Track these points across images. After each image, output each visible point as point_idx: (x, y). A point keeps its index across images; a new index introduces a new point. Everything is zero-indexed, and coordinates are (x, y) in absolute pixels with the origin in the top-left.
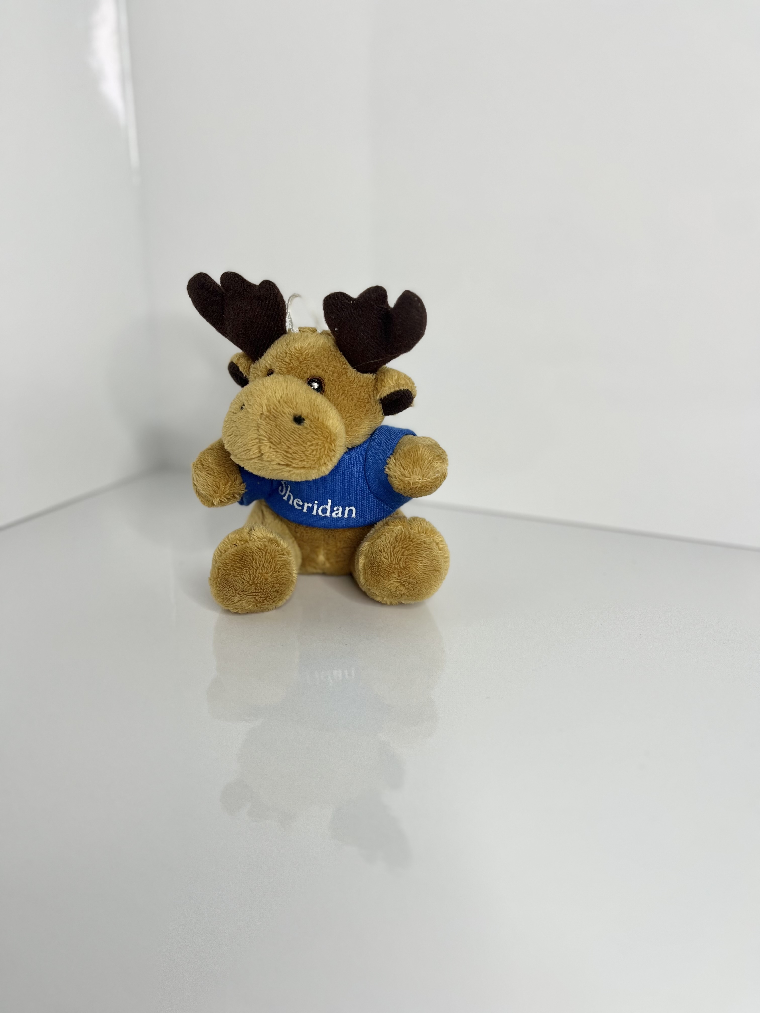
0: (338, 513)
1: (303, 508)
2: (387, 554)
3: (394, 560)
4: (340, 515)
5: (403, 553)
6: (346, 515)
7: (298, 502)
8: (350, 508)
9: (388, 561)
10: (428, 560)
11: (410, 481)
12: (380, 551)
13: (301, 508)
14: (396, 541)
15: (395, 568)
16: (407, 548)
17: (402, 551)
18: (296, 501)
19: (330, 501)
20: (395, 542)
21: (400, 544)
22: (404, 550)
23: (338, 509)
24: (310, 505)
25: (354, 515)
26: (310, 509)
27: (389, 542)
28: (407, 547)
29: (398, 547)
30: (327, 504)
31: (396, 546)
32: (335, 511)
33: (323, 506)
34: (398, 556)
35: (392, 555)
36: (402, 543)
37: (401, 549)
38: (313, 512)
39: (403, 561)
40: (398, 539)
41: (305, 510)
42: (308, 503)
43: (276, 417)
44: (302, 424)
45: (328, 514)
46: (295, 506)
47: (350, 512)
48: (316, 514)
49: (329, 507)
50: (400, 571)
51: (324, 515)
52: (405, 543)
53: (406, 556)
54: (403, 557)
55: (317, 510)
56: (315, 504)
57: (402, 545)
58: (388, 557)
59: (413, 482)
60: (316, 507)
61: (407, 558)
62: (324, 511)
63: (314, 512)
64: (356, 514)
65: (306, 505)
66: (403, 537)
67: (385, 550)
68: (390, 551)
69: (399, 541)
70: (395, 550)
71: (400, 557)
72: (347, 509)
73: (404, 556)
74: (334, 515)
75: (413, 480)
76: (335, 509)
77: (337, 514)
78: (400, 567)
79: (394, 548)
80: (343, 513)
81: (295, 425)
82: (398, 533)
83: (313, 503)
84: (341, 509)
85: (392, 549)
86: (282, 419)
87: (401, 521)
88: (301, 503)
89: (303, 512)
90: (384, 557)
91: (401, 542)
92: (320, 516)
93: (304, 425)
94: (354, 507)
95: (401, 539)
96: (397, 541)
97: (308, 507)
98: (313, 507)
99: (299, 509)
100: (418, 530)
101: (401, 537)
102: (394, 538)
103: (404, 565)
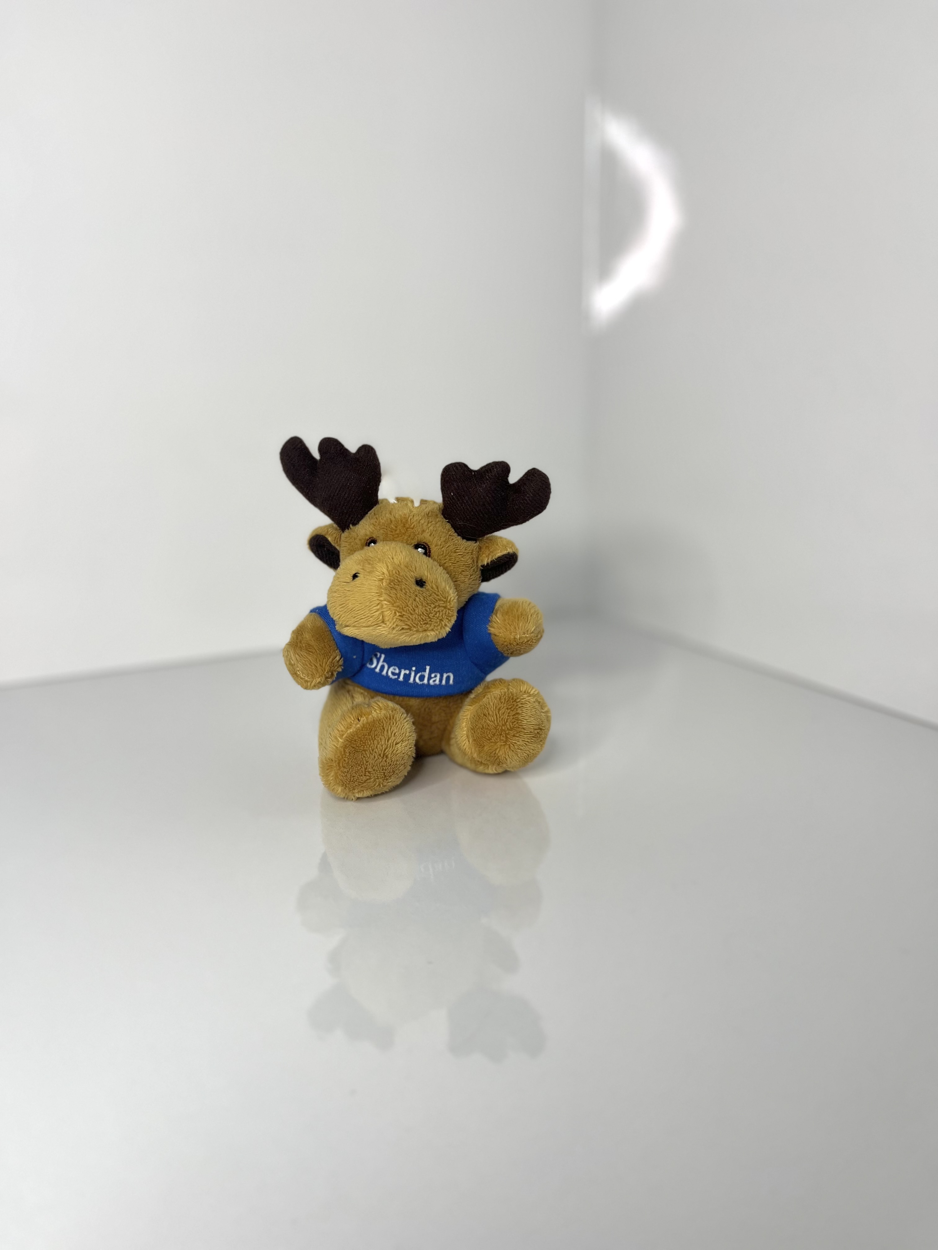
0: (436, 680)
1: (399, 677)
2: (493, 717)
3: (501, 722)
4: (437, 682)
5: (509, 713)
6: (444, 682)
7: (393, 671)
8: (448, 674)
9: (494, 724)
10: (534, 719)
11: (516, 637)
12: (484, 715)
13: (396, 677)
14: (500, 702)
15: (502, 730)
16: (512, 709)
17: (508, 712)
18: (391, 669)
19: (428, 668)
20: (500, 704)
21: (505, 705)
22: (509, 710)
23: (436, 676)
24: (407, 672)
25: (451, 682)
26: (407, 677)
27: (493, 704)
28: (512, 707)
29: (503, 708)
30: (425, 671)
31: (501, 707)
32: (432, 678)
33: (421, 673)
34: (504, 718)
35: (498, 717)
36: (507, 704)
37: (507, 710)
38: (409, 680)
39: (510, 722)
40: (503, 700)
41: (401, 679)
42: (405, 669)
43: (399, 582)
44: (424, 587)
45: (426, 681)
46: (389, 676)
47: (448, 678)
48: (413, 682)
49: (426, 674)
50: (507, 732)
51: (421, 683)
52: (509, 704)
53: (512, 716)
54: (510, 718)
55: (414, 678)
56: (413, 671)
57: (507, 706)
58: (494, 720)
59: (519, 637)
60: (413, 674)
61: (513, 718)
62: (422, 678)
63: (411, 680)
64: (453, 681)
65: (403, 672)
66: (507, 698)
67: (490, 713)
68: (496, 712)
69: (504, 702)
70: (500, 712)
71: (507, 717)
72: (445, 675)
73: (510, 716)
74: (431, 682)
75: (519, 635)
76: (433, 675)
77: (434, 681)
78: (508, 729)
79: (499, 710)
80: (441, 680)
81: (418, 588)
82: (502, 694)
83: (410, 670)
84: (438, 675)
85: (497, 711)
86: (407, 583)
87: (502, 683)
88: (397, 671)
89: (399, 681)
90: (489, 720)
91: (506, 702)
92: (417, 684)
93: (426, 588)
94: (452, 673)
95: (505, 701)
96: (502, 703)
97: (405, 674)
98: (410, 674)
99: (394, 679)
100: (520, 690)
101: (505, 697)
102: (498, 699)
103: (511, 726)
